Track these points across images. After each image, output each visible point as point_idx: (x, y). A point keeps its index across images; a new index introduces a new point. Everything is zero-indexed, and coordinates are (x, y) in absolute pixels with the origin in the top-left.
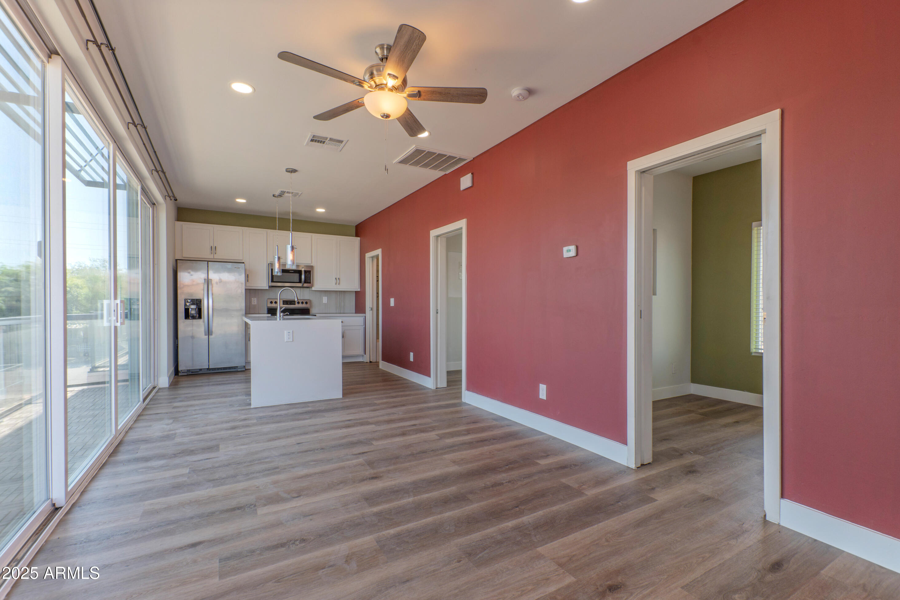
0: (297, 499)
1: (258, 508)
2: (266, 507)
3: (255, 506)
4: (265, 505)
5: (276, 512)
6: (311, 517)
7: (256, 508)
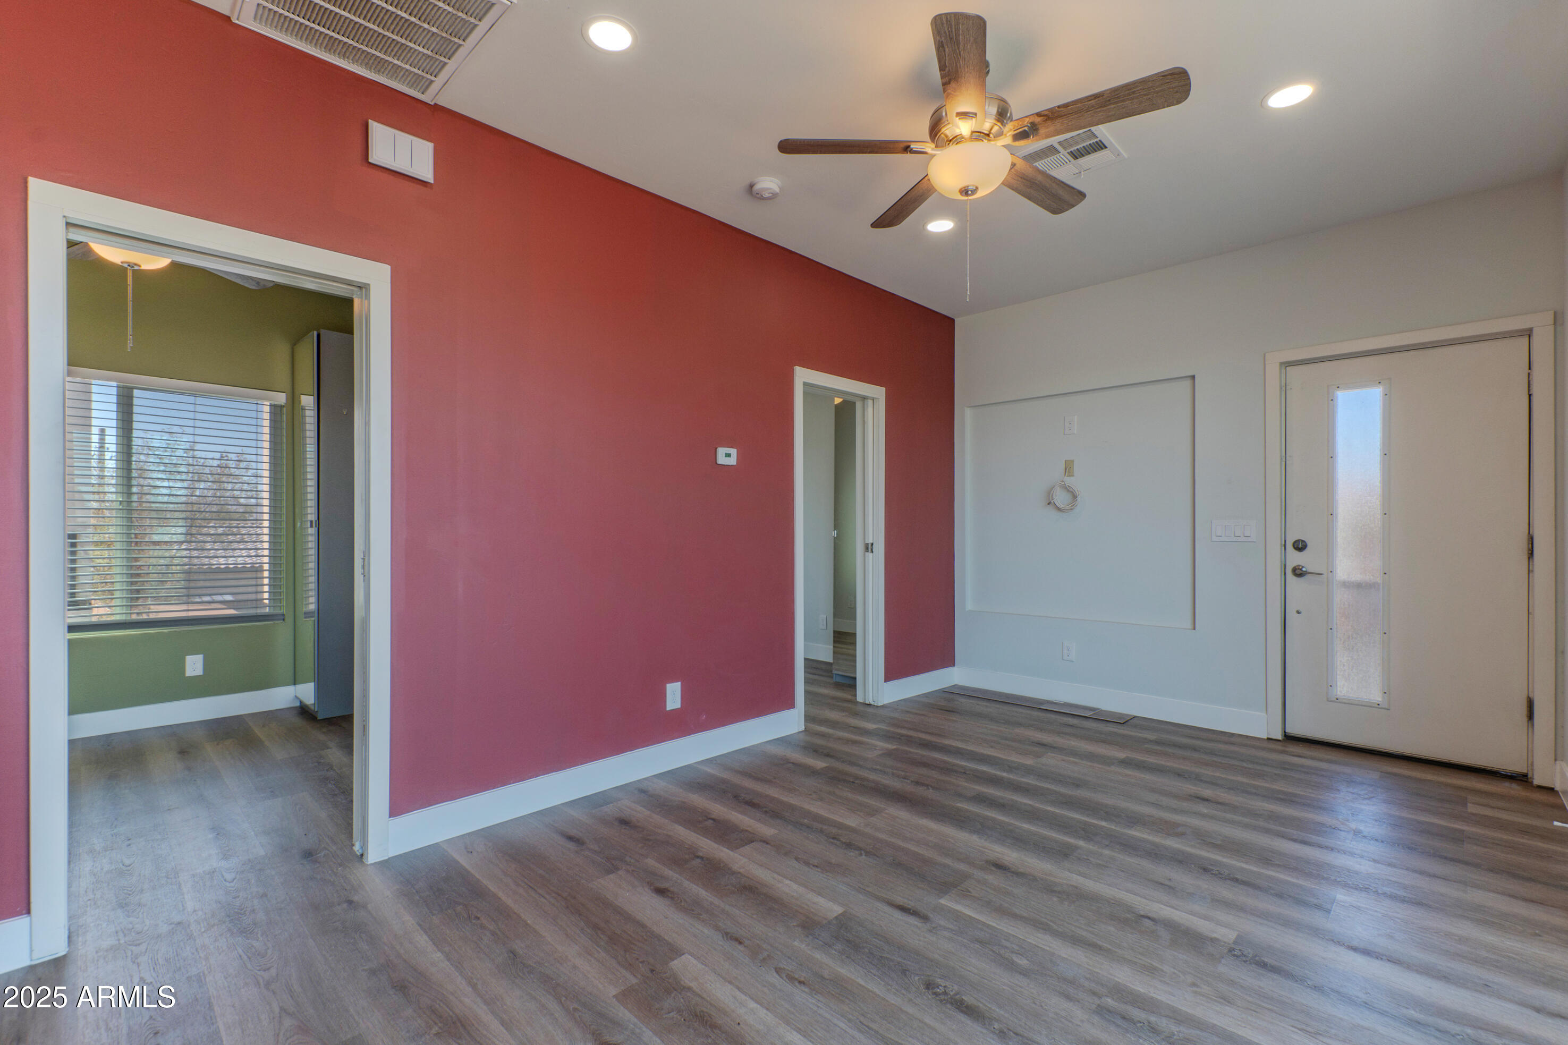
0: (1149, 915)
1: (1229, 944)
2: (1214, 935)
3: (1231, 950)
4: (1213, 940)
5: (1206, 918)
6: (1167, 883)
7: (1233, 946)
